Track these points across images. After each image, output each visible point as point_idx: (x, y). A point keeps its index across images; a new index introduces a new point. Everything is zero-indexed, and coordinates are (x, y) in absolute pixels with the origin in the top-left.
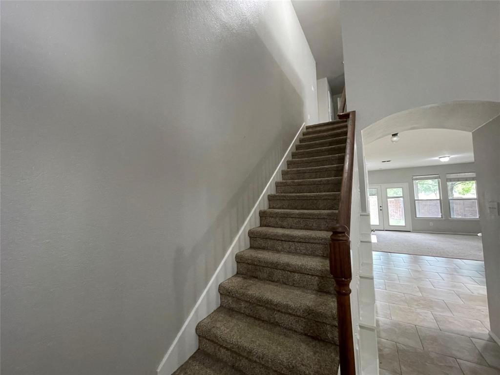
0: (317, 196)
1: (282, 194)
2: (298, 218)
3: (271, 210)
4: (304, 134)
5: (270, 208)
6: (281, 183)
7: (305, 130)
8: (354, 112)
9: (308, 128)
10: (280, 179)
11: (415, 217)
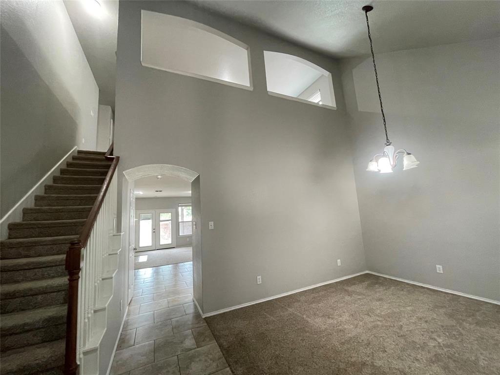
0: (77, 222)
1: (32, 222)
2: (51, 245)
3: (11, 240)
4: (74, 158)
5: (9, 238)
6: (31, 209)
7: (76, 154)
8: (118, 158)
9: (80, 152)
10: (31, 205)
11: (179, 235)
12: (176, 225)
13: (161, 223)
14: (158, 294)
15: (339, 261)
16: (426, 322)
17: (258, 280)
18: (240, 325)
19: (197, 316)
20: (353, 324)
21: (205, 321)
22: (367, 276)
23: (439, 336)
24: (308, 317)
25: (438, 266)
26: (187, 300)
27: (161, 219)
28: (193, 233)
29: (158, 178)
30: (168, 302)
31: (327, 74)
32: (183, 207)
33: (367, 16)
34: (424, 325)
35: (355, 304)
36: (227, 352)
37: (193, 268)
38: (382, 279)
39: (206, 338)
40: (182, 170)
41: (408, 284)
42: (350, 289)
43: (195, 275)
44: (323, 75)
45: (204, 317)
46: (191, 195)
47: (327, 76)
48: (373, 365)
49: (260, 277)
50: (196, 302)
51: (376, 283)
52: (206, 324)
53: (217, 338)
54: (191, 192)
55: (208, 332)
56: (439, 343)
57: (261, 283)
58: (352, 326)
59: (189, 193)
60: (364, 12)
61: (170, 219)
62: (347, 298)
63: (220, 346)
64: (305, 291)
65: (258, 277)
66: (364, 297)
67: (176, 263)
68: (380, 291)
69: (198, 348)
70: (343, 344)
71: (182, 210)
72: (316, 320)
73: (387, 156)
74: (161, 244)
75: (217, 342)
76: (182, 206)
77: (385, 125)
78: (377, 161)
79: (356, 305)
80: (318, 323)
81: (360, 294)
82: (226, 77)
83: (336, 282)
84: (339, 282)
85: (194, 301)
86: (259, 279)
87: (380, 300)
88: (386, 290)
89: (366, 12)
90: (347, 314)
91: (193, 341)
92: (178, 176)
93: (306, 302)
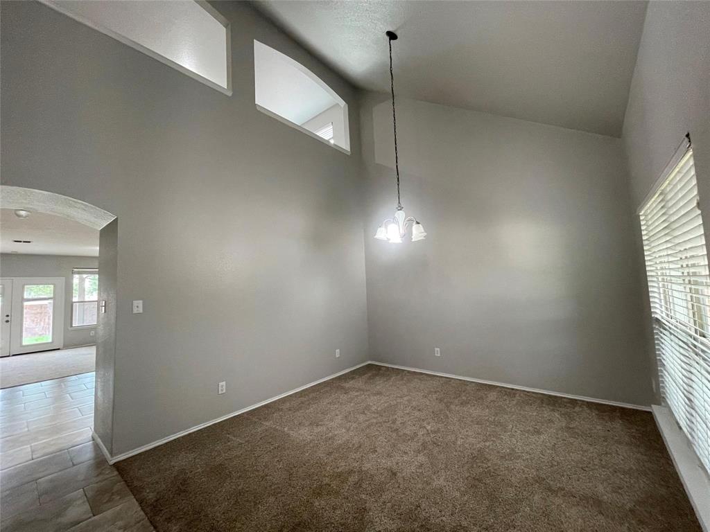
11: (71, 326)
12: (65, 307)
13: (26, 304)
14: (8, 438)
15: (338, 351)
16: (419, 410)
17: (220, 388)
18: (181, 461)
19: (100, 462)
20: (345, 428)
21: (115, 469)
22: (369, 367)
23: (429, 424)
24: (290, 429)
25: (436, 349)
26: (79, 440)
27: (25, 297)
28: (98, 322)
29: (19, 216)
30: (33, 452)
31: (342, 103)
32: (85, 276)
33: (390, 45)
34: (417, 413)
35: (351, 402)
36: (153, 510)
37: (96, 381)
38: (384, 369)
39: (113, 497)
40: (79, 206)
41: (409, 372)
42: (347, 385)
43: (99, 393)
44: (338, 104)
45: (112, 462)
46: (97, 254)
47: (342, 106)
48: (360, 471)
49: (224, 383)
50: (99, 441)
51: (377, 375)
52: (116, 473)
53: (136, 491)
54: (98, 248)
55: (120, 485)
56: (427, 431)
57: (224, 391)
58: (344, 430)
59: (94, 249)
60: (388, 38)
61: (52, 296)
62: (344, 397)
63: (141, 502)
64: (291, 396)
65: (221, 384)
66: (362, 393)
67: (61, 376)
68: (380, 384)
69: (94, 516)
70: (330, 454)
71: (82, 280)
72: (301, 432)
73: (396, 222)
74: (24, 343)
75: (135, 497)
76: (79, 273)
77: (398, 185)
78: (386, 227)
79: (352, 404)
80: (303, 434)
81: (360, 390)
82: (187, 61)
83: (333, 379)
84: (336, 378)
85: (93, 440)
86: (222, 386)
87: (379, 393)
88: (386, 381)
89: (390, 40)
90: (339, 417)
91: (87, 507)
92: (68, 216)
93: (290, 410)
